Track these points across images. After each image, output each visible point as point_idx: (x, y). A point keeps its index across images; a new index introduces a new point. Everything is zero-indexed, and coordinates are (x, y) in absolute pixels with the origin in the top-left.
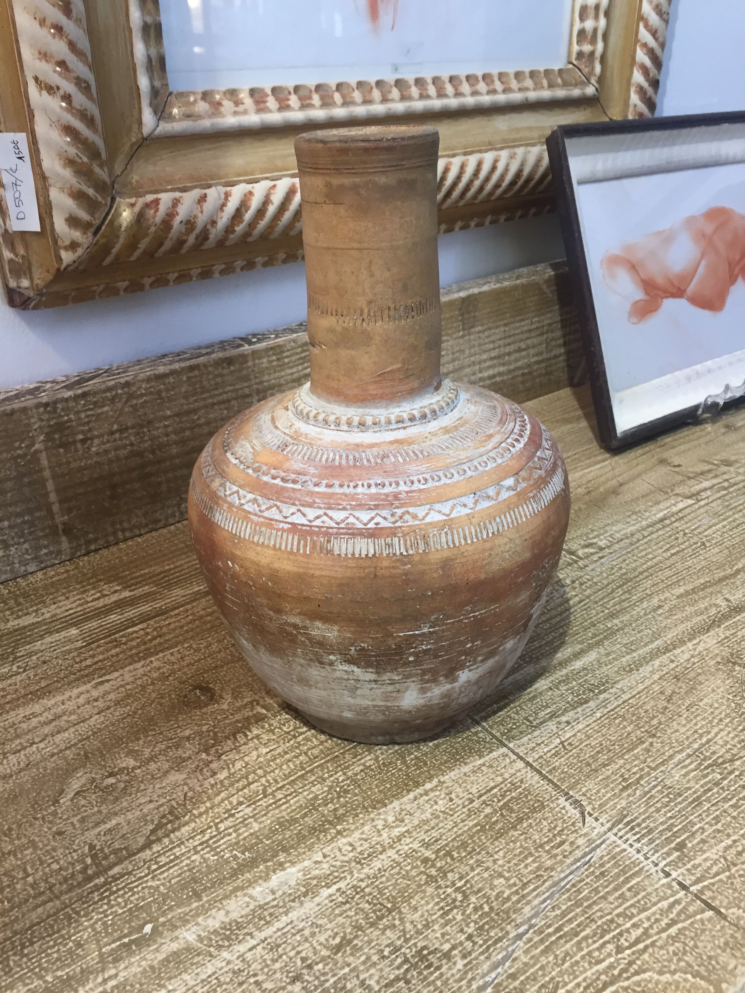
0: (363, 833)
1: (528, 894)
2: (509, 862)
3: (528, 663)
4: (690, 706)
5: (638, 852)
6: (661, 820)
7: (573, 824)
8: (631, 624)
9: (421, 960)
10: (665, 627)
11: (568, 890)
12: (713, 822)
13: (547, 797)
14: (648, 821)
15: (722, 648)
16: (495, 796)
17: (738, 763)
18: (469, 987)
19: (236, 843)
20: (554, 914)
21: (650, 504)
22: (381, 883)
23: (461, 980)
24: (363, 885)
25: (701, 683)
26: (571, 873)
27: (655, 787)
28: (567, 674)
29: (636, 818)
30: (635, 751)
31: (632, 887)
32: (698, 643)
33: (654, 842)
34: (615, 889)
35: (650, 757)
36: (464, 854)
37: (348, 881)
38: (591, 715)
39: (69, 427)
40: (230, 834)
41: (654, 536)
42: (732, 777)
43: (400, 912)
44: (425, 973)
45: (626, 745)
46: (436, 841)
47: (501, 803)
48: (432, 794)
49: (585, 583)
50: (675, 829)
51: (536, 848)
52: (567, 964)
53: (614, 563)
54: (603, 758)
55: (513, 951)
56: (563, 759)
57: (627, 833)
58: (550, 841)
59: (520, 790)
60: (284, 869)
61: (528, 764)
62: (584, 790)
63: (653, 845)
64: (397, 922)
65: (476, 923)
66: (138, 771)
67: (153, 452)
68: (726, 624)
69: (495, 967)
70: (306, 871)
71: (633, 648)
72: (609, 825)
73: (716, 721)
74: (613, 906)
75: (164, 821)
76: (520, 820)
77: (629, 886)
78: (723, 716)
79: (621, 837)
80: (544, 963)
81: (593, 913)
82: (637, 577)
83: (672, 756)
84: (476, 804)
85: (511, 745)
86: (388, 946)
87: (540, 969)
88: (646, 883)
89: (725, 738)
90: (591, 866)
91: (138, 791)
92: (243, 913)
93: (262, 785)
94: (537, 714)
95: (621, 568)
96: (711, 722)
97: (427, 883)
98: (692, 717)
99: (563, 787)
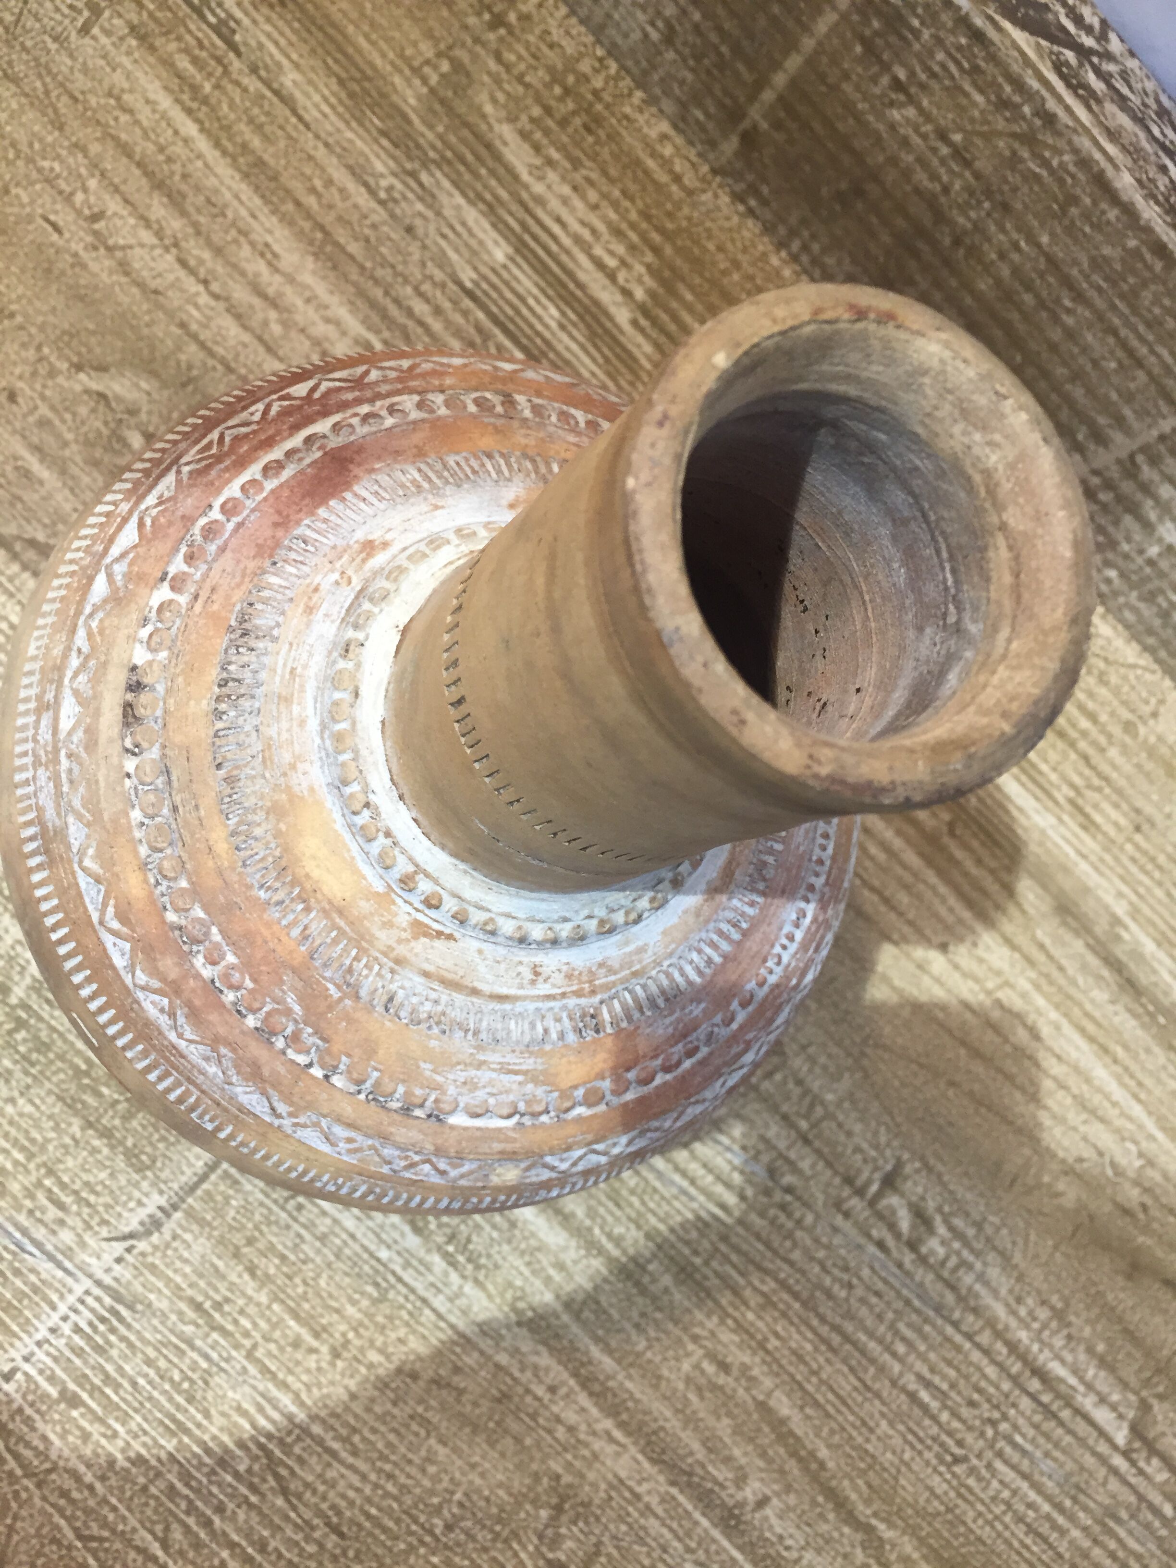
2: (11, 1123)
4: (425, 1422)
5: (53, 1331)
6: (127, 1368)
8: (660, 1309)
10: (659, 1377)
13: (165, 1174)
14: (123, 1346)
15: (603, 1486)
17: (280, 1502)
21: (1101, 1348)
25: (492, 1444)
27: (207, 1357)
29: (129, 1327)
30: (292, 1323)
32: (612, 1440)
33: (78, 1356)
35: (282, 1349)
36: (22, 1049)
38: (382, 1241)
39: (903, 38)
41: (976, 1356)
42: (243, 1490)
45: (306, 1306)
49: (789, 1215)
50: (108, 1391)
51: (44, 1164)
53: (866, 1272)
54: (271, 1266)
56: (260, 1196)
57: (93, 1310)
58: (63, 1186)
62: (188, 1237)
63: (68, 1353)
67: (957, 242)
68: (681, 1498)
71: (586, 1314)
72: (108, 1280)
73: (388, 1467)
76: (106, 1134)
78: (402, 1479)
79: (82, 1302)
82: (823, 1319)
83: (287, 1387)
89: (342, 1483)
90: (14, 1254)
95: (850, 1286)
96: (383, 1458)
98: (395, 1425)
99: (190, 1200)
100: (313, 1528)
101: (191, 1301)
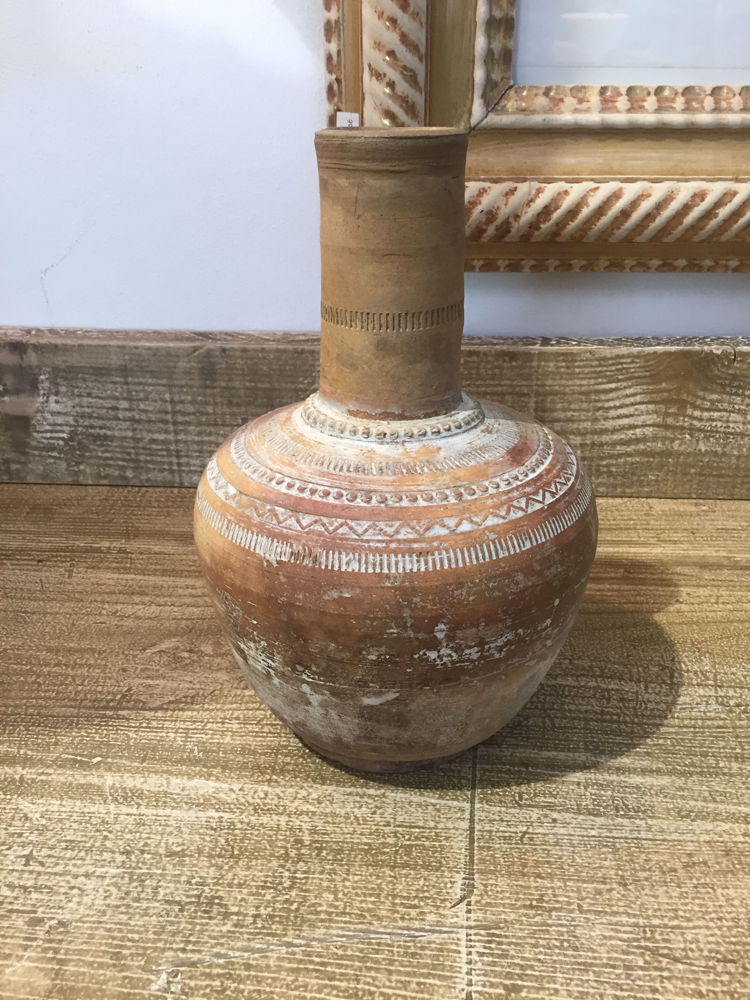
0: (283, 792)
1: (337, 922)
2: (354, 888)
3: (586, 750)
4: (705, 885)
5: (469, 962)
6: (526, 955)
7: (443, 901)
9: (207, 904)
11: (370, 944)
12: (576, 994)
13: (451, 864)
14: (513, 947)
16: (410, 834)
17: (680, 966)
18: (212, 947)
19: (204, 743)
20: (335, 950)
22: (251, 834)
23: (214, 938)
24: (239, 826)
26: (389, 934)
27: (562, 925)
28: (612, 782)
29: (506, 937)
30: (585, 885)
31: (425, 984)
33: (494, 966)
34: (408, 974)
35: (594, 899)
36: (330, 858)
37: (234, 816)
38: (586, 829)
40: (207, 734)
42: (655, 973)
43: (237, 863)
44: (199, 914)
45: (583, 874)
46: (323, 834)
47: (408, 843)
48: (366, 799)
50: (529, 972)
51: (388, 895)
52: (296, 993)
54: (546, 869)
55: (273, 950)
56: (507, 846)
57: (479, 941)
58: (408, 898)
59: (437, 844)
60: (207, 780)
61: (472, 829)
62: (491, 882)
63: (489, 968)
64: (226, 867)
65: (274, 910)
66: (206, 658)
69: (245, 950)
70: (218, 790)
71: (718, 799)
72: (473, 924)
73: (713, 916)
74: (388, 983)
75: (183, 700)
76: (405, 865)
77: (423, 980)
78: (728, 916)
79: (470, 941)
80: (281, 977)
81: (365, 976)
83: (617, 913)
84: (387, 829)
85: (477, 806)
86: (201, 877)
87: (272, 978)
88: (441, 991)
89: (700, 937)
90: (413, 941)
91: (191, 671)
92: (152, 789)
93: (265, 715)
94: (535, 795)
96: (705, 913)
97: (278, 858)
98: (691, 895)
99: (475, 867)
100: (714, 968)
101: (524, 906)
